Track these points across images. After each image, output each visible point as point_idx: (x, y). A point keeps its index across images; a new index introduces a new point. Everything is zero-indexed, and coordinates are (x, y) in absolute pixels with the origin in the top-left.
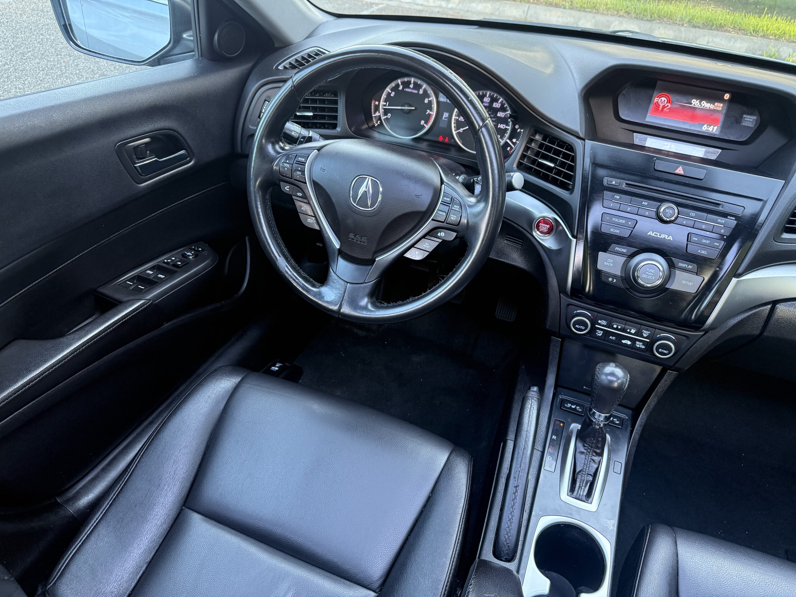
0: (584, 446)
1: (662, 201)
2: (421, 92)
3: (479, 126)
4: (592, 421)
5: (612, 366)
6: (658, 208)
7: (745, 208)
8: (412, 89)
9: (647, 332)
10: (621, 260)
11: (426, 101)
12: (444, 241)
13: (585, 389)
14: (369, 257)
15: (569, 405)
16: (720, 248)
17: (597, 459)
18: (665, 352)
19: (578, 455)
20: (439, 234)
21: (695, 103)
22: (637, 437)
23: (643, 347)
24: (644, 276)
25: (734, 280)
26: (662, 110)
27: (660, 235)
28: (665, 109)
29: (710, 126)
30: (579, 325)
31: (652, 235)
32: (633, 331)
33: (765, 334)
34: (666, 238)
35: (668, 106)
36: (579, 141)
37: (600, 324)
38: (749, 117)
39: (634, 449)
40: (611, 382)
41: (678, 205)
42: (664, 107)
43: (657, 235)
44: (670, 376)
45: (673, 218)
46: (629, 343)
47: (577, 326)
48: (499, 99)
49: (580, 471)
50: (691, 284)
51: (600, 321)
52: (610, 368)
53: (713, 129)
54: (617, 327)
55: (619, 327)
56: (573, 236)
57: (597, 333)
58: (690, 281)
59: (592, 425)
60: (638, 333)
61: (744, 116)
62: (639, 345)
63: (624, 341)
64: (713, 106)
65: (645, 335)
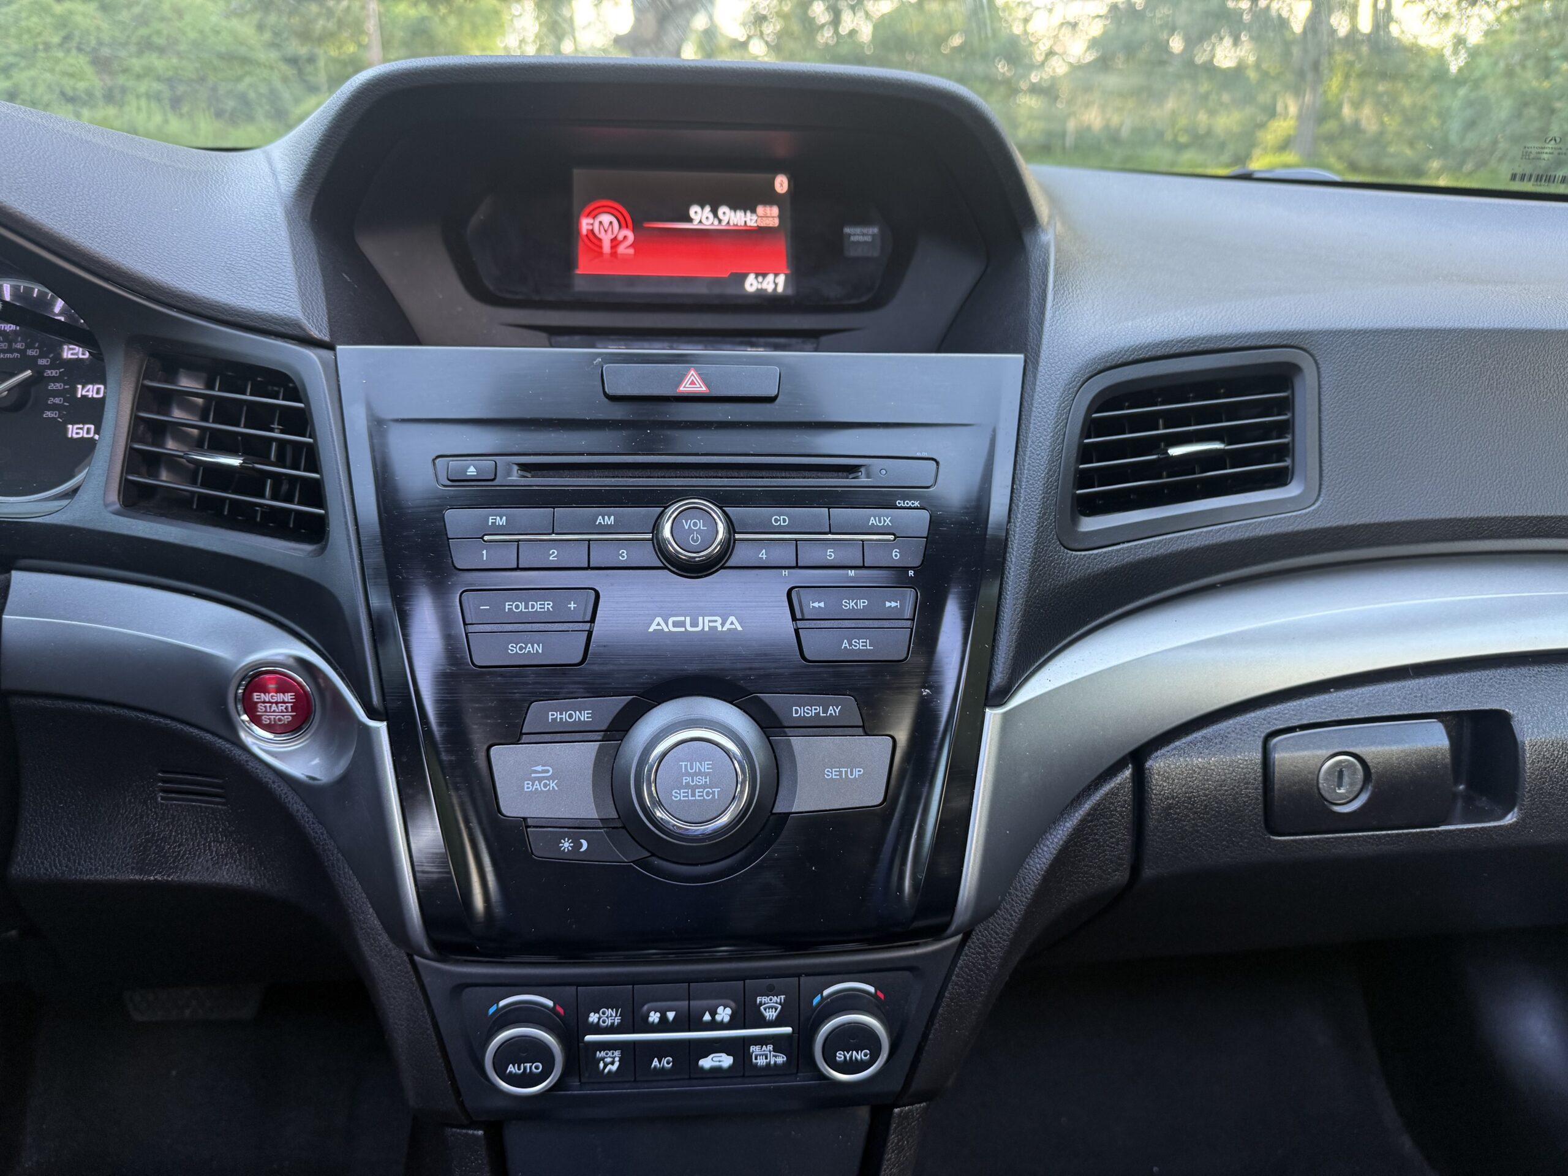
1: (662, 499)
6: (656, 528)
7: (937, 463)
9: (775, 999)
10: (585, 753)
16: (908, 614)
18: (860, 1056)
21: (701, 217)
23: (781, 1059)
24: (679, 795)
25: (993, 717)
26: (614, 254)
27: (694, 624)
28: (621, 249)
29: (764, 275)
30: (519, 1062)
31: (666, 630)
32: (724, 1014)
33: (1147, 872)
34: (718, 625)
35: (625, 237)
36: (312, 355)
37: (597, 1029)
38: (858, 230)
41: (722, 499)
42: (615, 243)
43: (682, 624)
44: (907, 1125)
45: (715, 548)
46: (725, 1061)
47: (511, 1069)
50: (857, 772)
51: (593, 1018)
53: (774, 283)
54: (664, 1018)
55: (671, 1015)
56: (372, 714)
57: (601, 1065)
58: (852, 766)
60: (746, 1015)
61: (847, 230)
62: (763, 1056)
63: (706, 1063)
64: (754, 217)
65: (770, 1015)
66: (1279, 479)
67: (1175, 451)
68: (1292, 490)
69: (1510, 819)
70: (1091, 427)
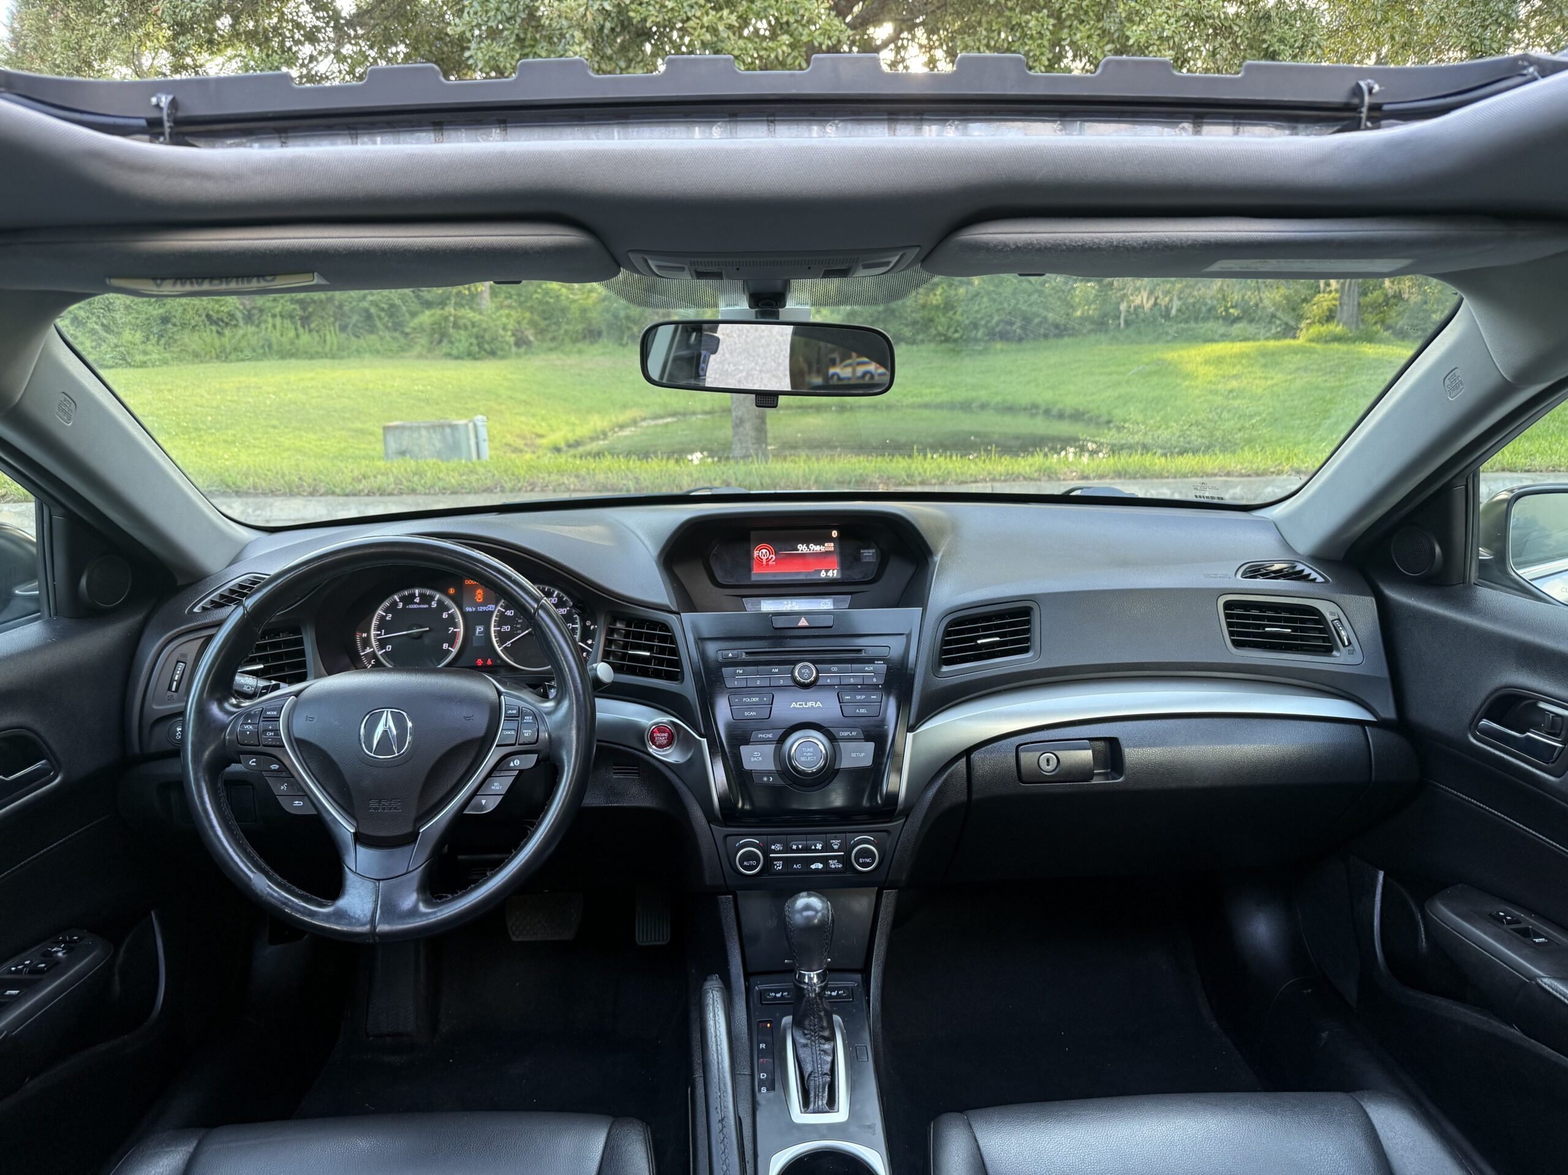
0: (805, 1035)
1: (794, 663)
2: (434, 605)
3: (534, 608)
4: (803, 989)
5: (803, 897)
6: (792, 672)
7: (889, 648)
8: (419, 604)
9: (836, 842)
10: (770, 748)
11: (445, 615)
12: (521, 772)
13: (787, 964)
14: (408, 829)
15: (773, 994)
16: (880, 700)
17: (827, 1046)
18: (868, 860)
19: (801, 1051)
20: (512, 764)
21: (802, 548)
22: (878, 1007)
23: (839, 865)
24: (803, 759)
25: (909, 737)
26: (767, 565)
27: (806, 705)
28: (770, 563)
29: (829, 571)
30: (748, 860)
31: (797, 707)
32: (819, 846)
33: (974, 796)
34: (815, 705)
35: (772, 558)
36: (673, 616)
37: (774, 852)
38: (866, 551)
39: (879, 1025)
40: (808, 918)
41: (814, 662)
42: (768, 560)
43: (802, 705)
44: (889, 897)
45: (812, 679)
46: (820, 866)
47: (745, 863)
48: (554, 592)
49: (810, 1075)
50: (863, 754)
51: (773, 847)
52: (802, 901)
53: (834, 574)
54: (798, 847)
55: (801, 847)
56: (701, 736)
57: (775, 867)
58: (861, 752)
59: (804, 996)
60: (827, 847)
61: (862, 551)
62: (834, 864)
63: (813, 867)
64: (823, 547)
65: (836, 847)
66: (1026, 650)
67: (979, 642)
68: (1030, 655)
69: (1121, 780)
70: (947, 633)
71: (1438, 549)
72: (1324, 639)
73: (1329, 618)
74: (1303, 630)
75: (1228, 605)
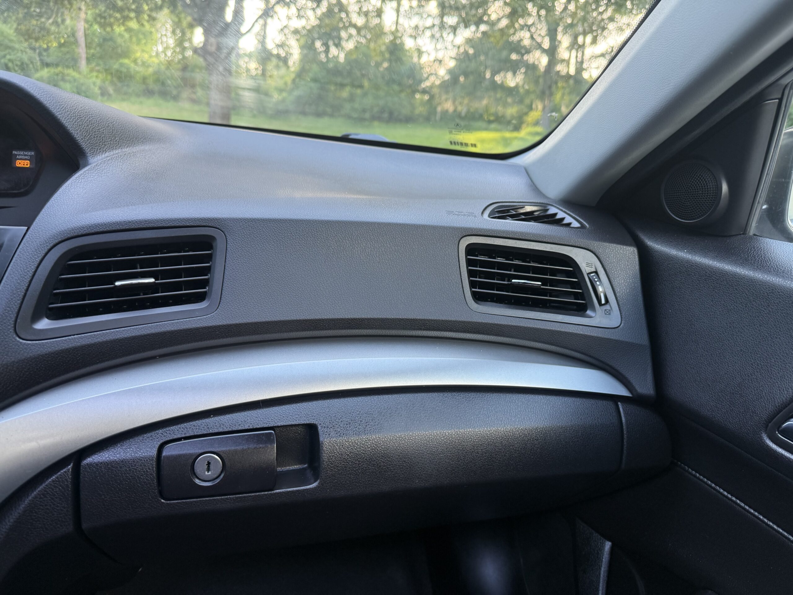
38: (22, 153)
61: (15, 152)
67: (118, 283)
68: (204, 305)
69: (316, 484)
70: (59, 269)
71: (725, 188)
72: (576, 296)
73: (585, 269)
74: (553, 283)
75: (471, 250)
